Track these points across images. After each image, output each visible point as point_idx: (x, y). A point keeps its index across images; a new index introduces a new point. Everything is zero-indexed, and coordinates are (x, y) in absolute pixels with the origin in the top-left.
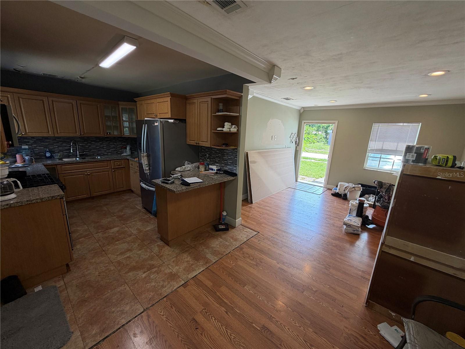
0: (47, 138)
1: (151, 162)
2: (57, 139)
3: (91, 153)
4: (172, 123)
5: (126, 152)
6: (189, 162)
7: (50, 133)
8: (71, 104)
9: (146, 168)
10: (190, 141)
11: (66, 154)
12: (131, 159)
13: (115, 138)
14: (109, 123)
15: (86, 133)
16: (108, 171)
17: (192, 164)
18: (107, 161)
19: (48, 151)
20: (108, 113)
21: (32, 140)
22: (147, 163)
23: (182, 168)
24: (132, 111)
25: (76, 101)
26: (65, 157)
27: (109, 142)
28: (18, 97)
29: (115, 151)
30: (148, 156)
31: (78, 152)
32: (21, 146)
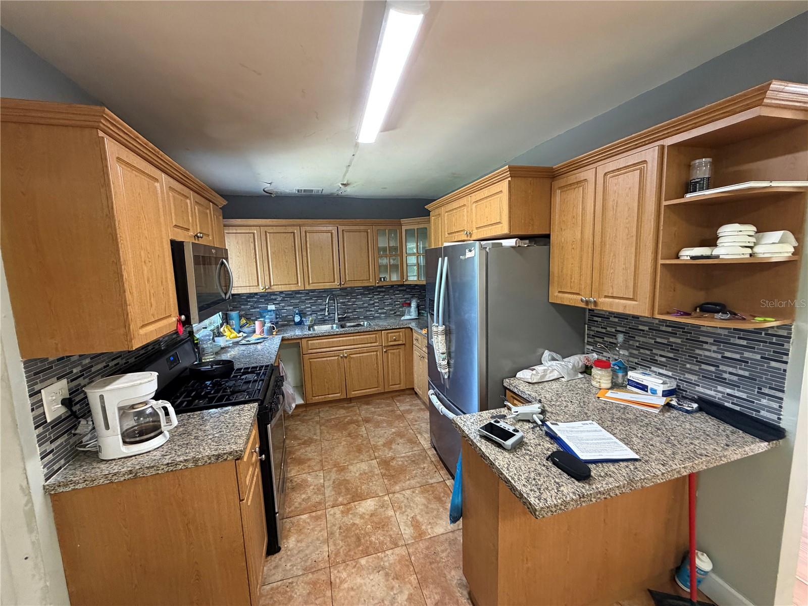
0: (298, 292)
1: (453, 349)
2: (310, 294)
3: (356, 315)
4: (513, 247)
5: (409, 312)
6: (554, 355)
7: (300, 285)
8: (330, 234)
9: (441, 361)
10: (560, 295)
11: (321, 317)
12: (416, 329)
13: (392, 286)
14: (385, 261)
15: (348, 281)
16: (377, 351)
17: (564, 358)
18: (374, 332)
19: (297, 314)
20: (383, 242)
21: (281, 297)
22: (444, 350)
23: (537, 373)
24: (423, 234)
25: (338, 228)
26: (319, 322)
27: (383, 294)
28: (266, 232)
29: (391, 310)
30: (448, 333)
31: (336, 313)
32: (267, 305)
